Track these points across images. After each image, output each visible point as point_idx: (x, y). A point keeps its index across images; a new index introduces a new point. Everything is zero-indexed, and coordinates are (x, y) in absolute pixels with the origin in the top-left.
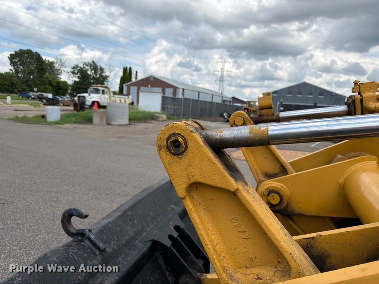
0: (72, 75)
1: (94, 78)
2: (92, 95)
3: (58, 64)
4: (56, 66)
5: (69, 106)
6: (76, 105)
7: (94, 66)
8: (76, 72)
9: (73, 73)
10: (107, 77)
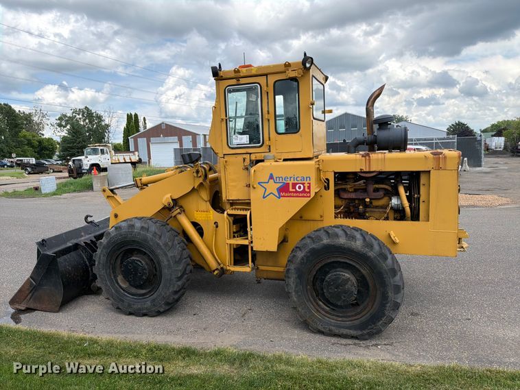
0: (59, 129)
1: (89, 130)
2: (90, 157)
3: (37, 117)
4: (35, 119)
5: (61, 172)
6: (71, 171)
7: (88, 114)
8: (64, 123)
9: (60, 125)
10: (108, 126)
